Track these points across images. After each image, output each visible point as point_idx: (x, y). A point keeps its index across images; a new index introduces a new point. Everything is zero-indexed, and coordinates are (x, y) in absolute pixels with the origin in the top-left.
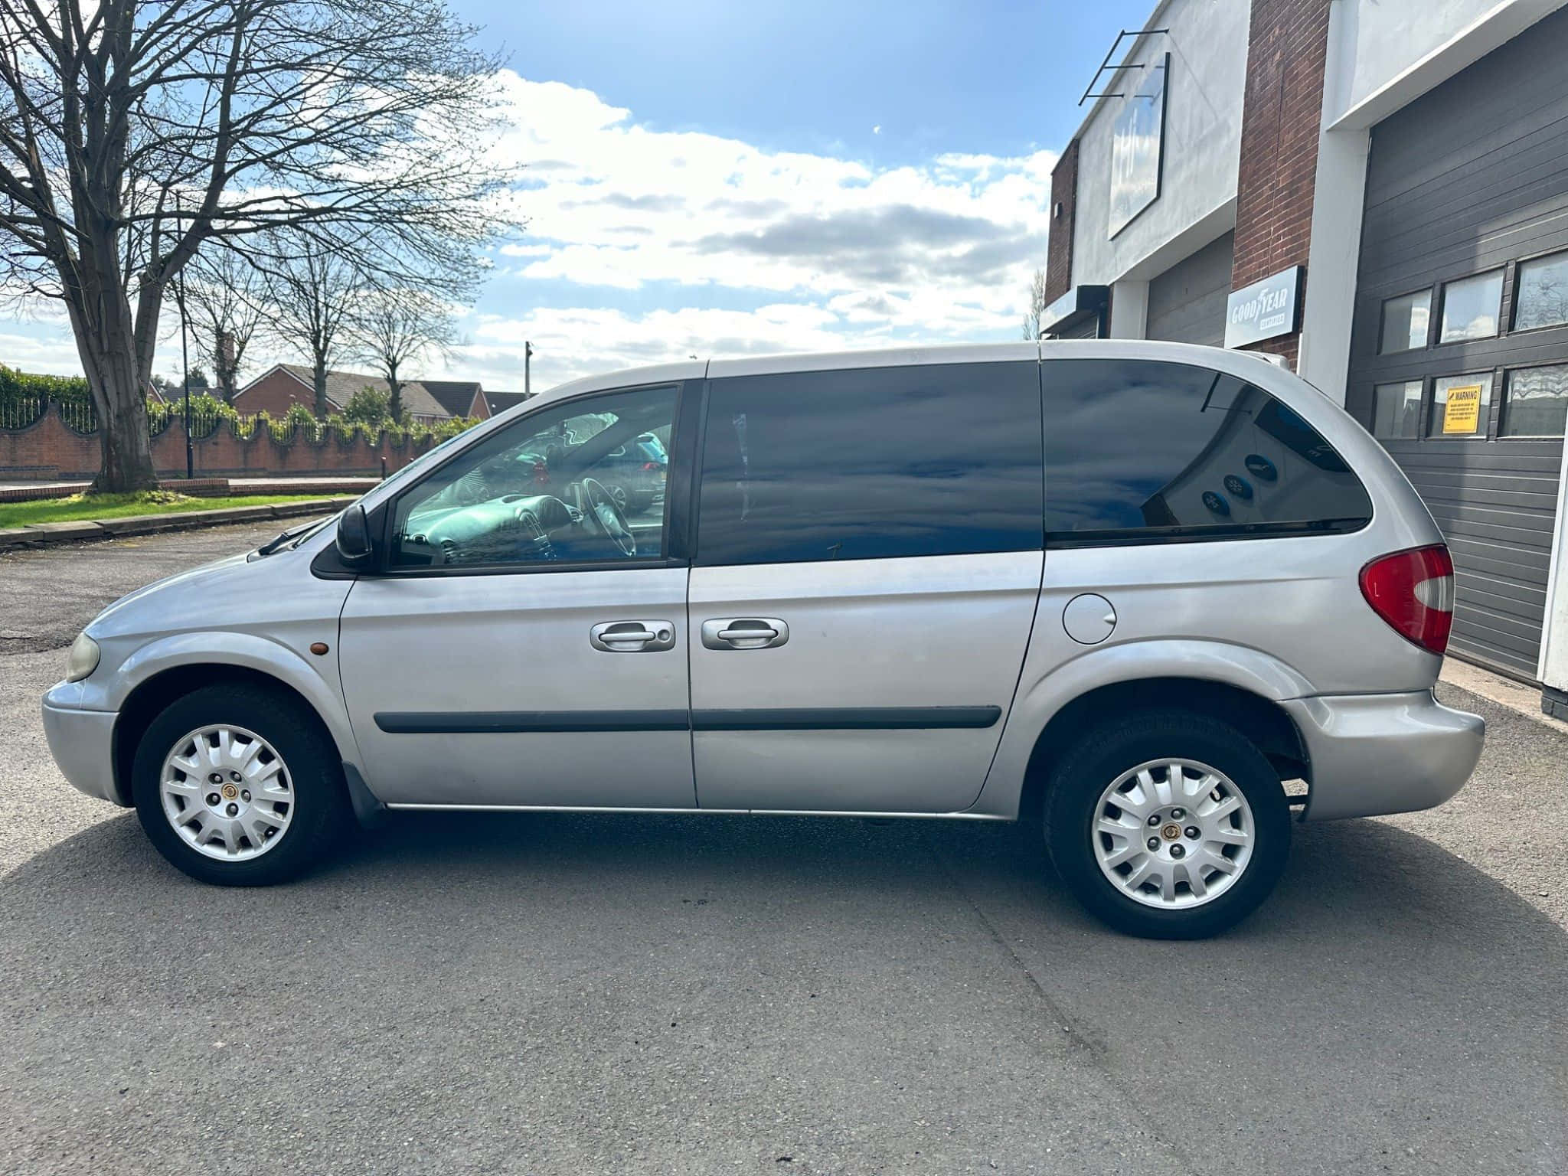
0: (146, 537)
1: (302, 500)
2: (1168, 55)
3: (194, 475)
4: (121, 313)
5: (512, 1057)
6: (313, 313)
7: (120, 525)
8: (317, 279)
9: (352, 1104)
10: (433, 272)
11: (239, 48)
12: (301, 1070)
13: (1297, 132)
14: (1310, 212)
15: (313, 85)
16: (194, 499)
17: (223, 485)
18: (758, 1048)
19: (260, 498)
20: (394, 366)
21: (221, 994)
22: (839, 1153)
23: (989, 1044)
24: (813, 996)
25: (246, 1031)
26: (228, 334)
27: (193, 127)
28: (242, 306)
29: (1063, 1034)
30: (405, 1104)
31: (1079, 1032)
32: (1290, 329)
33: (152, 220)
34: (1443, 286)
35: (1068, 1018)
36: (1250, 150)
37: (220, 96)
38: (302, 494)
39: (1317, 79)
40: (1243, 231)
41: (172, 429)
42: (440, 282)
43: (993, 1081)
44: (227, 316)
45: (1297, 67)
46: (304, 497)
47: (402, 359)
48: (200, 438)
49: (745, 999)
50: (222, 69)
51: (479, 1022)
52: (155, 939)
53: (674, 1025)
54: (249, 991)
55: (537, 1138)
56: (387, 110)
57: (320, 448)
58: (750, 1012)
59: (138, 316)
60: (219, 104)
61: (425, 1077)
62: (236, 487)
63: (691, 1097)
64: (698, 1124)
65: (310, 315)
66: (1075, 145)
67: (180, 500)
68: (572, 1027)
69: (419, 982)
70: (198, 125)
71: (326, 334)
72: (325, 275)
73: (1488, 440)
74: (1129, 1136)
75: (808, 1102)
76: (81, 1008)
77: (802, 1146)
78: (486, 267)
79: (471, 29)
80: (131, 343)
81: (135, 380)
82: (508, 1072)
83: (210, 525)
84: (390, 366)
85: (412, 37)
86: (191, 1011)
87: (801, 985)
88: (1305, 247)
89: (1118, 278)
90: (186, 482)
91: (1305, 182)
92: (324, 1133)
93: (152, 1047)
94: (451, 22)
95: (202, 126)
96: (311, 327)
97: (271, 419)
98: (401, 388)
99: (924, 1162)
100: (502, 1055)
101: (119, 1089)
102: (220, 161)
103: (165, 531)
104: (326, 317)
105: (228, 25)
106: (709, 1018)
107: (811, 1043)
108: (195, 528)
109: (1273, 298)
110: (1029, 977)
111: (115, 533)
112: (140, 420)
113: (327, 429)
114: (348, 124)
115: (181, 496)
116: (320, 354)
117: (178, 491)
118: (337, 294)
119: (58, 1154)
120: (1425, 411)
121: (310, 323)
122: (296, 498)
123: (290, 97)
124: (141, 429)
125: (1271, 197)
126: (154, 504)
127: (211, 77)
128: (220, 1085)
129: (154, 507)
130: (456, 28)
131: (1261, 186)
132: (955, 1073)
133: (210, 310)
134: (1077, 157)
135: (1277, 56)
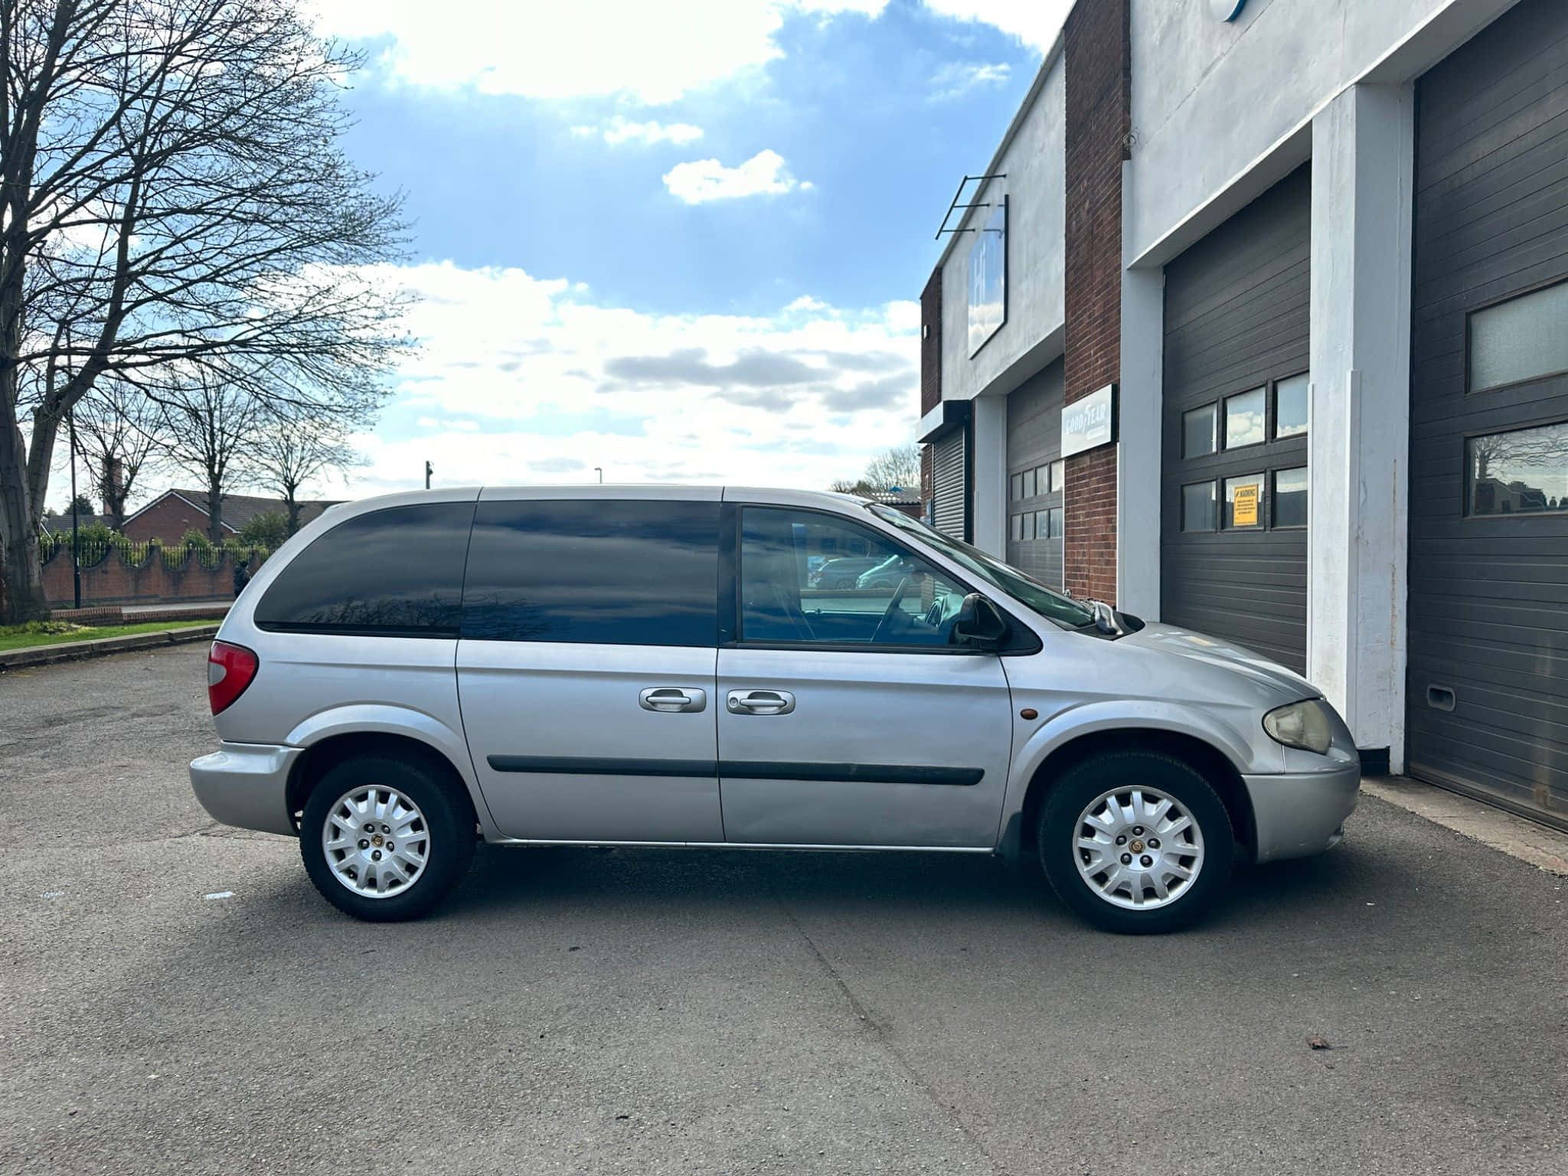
0: (40, 668)
1: (199, 625)
2: (1007, 197)
3: (82, 604)
4: (16, 448)
5: (405, 1067)
6: (208, 438)
7: (13, 657)
8: (213, 405)
9: (270, 1108)
10: (331, 399)
11: (137, 192)
12: (225, 1089)
13: (1105, 270)
14: (1118, 339)
15: (209, 227)
16: (87, 628)
17: (116, 614)
18: (610, 1047)
19: (154, 625)
20: (291, 487)
21: (151, 1043)
22: (667, 1110)
23: (799, 1031)
24: (661, 1009)
25: (176, 1067)
26: (119, 461)
27: (90, 266)
28: (133, 433)
29: (859, 1021)
30: (315, 1104)
31: (873, 1018)
32: (1109, 440)
33: (48, 358)
34: (1225, 400)
35: (866, 1009)
36: (1072, 284)
37: (118, 237)
38: (198, 619)
39: (1117, 224)
40: (1070, 354)
41: (58, 559)
42: (339, 409)
43: (797, 1055)
44: (118, 441)
45: (1102, 214)
46: (201, 622)
47: (300, 480)
48: (88, 567)
49: (603, 1015)
50: (120, 212)
51: (377, 1046)
52: (87, 1006)
53: (542, 1037)
54: (176, 1039)
55: (424, 1119)
56: (286, 248)
57: (215, 572)
58: (607, 1024)
59: (32, 450)
60: (117, 245)
61: (331, 1086)
62: (129, 615)
63: (552, 1083)
64: (556, 1100)
65: (205, 440)
66: (938, 272)
67: (72, 629)
68: (457, 1044)
69: (326, 1021)
70: (95, 264)
71: (221, 458)
72: (221, 400)
73: (1265, 530)
74: (895, 1084)
75: (646, 1080)
76: (26, 1060)
77: (639, 1108)
78: (385, 393)
79: (367, 176)
80: (24, 476)
81: (28, 513)
82: (401, 1077)
83: (104, 654)
84: (287, 488)
85: (310, 184)
86: (125, 1056)
87: (652, 1002)
88: (1116, 368)
89: (978, 393)
90: (73, 612)
91: (1114, 312)
92: (248, 1128)
93: (94, 1082)
94: (348, 169)
95: (100, 265)
96: (206, 452)
97: (164, 545)
98: (299, 509)
99: (732, 1111)
100: (397, 1066)
101: (68, 1113)
102: (117, 299)
103: (59, 661)
104: (222, 441)
105: (129, 176)
106: (572, 1030)
107: (655, 1041)
108: (90, 656)
109: (1095, 412)
110: (841, 984)
111: (7, 664)
112: (32, 552)
113: (222, 554)
114: (247, 261)
115: (74, 626)
116: (215, 479)
117: (70, 620)
118: (233, 419)
119: (22, 1159)
120: (1219, 507)
121: (204, 448)
122: (193, 623)
123: (190, 237)
124: (34, 560)
125: (1089, 324)
126: (47, 635)
127: (110, 221)
128: (156, 1104)
129: (46, 637)
130: (352, 175)
131: (1082, 315)
132: (768, 1052)
133: (99, 437)
134: (940, 283)
135: (1087, 205)
